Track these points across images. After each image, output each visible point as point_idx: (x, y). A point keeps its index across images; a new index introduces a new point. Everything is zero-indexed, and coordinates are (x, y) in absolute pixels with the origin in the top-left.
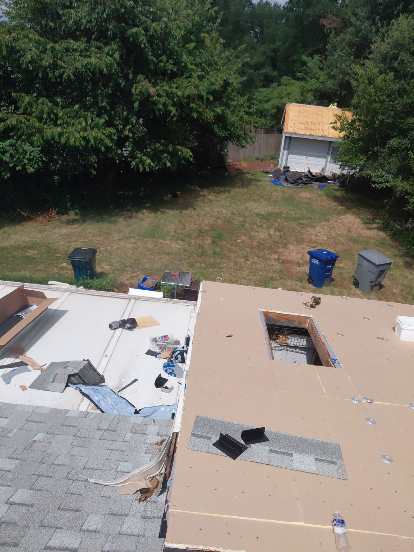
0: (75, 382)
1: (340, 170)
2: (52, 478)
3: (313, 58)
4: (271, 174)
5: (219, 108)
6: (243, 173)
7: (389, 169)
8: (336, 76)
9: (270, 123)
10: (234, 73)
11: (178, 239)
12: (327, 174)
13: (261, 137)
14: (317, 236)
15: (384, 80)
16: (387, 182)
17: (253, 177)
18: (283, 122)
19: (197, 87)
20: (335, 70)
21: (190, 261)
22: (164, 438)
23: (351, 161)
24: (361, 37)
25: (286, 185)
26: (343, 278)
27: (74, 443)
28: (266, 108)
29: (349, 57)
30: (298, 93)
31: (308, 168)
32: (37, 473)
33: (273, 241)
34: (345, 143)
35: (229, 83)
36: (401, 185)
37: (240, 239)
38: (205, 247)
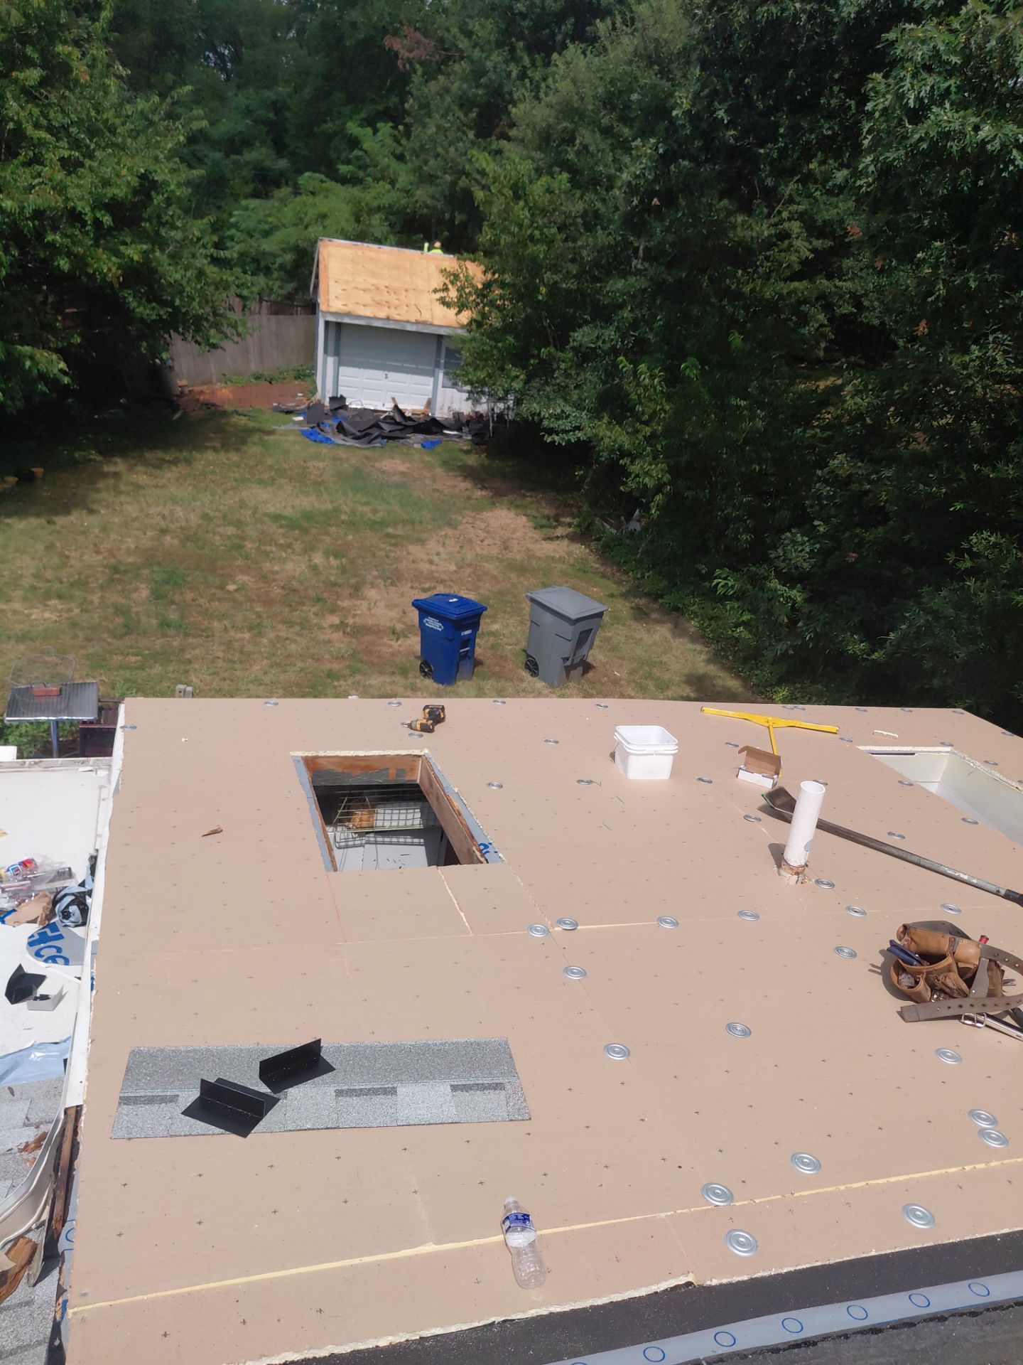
1: (470, 402)
3: (375, 131)
4: (299, 415)
5: (133, 246)
6: (224, 414)
7: (580, 398)
8: (437, 177)
9: (280, 287)
10: (168, 159)
11: (48, 595)
12: (441, 414)
13: (262, 324)
14: (431, 562)
15: (549, 191)
16: (578, 428)
17: (251, 424)
18: (316, 287)
19: (60, 189)
20: (432, 162)
21: (91, 650)
23: (491, 382)
24: (486, 87)
25: (341, 442)
26: (501, 657)
28: (267, 250)
29: (464, 133)
30: (347, 216)
31: (393, 399)
33: (324, 582)
34: (473, 339)
35: (154, 182)
36: (608, 433)
37: (234, 583)
38: (134, 610)
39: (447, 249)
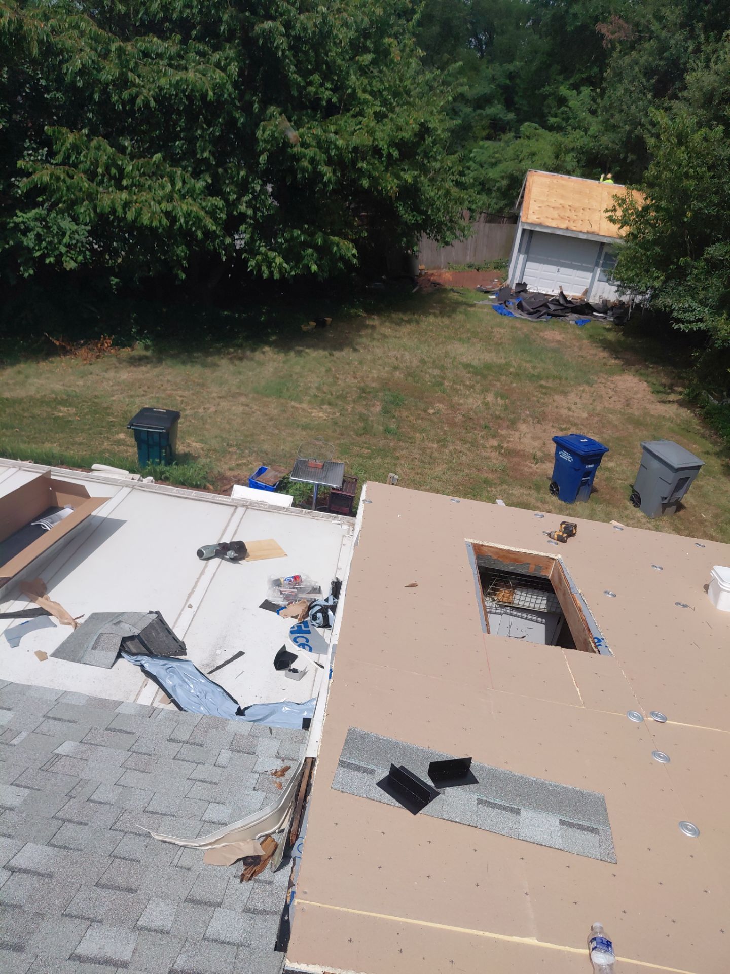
0: (134, 651)
1: (617, 294)
2: (87, 827)
3: (579, 93)
4: (493, 294)
5: (409, 172)
6: (445, 290)
7: (705, 298)
8: (619, 127)
9: (496, 204)
10: (439, 112)
11: (323, 402)
12: (593, 300)
13: (481, 227)
14: (569, 409)
15: (705, 139)
16: (701, 320)
17: (461, 299)
18: (521, 204)
19: (371, 132)
20: (617, 116)
21: (342, 441)
22: (287, 763)
23: (637, 280)
24: (667, 59)
25: (519, 316)
26: (613, 488)
27: (128, 764)
28: (492, 177)
29: (644, 94)
30: (549, 154)
31: (561, 287)
32: (60, 814)
33: (491, 415)
34: (629, 248)
35: (428, 128)
36: (726, 327)
37: (433, 408)
38: (371, 418)
39: (617, 179)
